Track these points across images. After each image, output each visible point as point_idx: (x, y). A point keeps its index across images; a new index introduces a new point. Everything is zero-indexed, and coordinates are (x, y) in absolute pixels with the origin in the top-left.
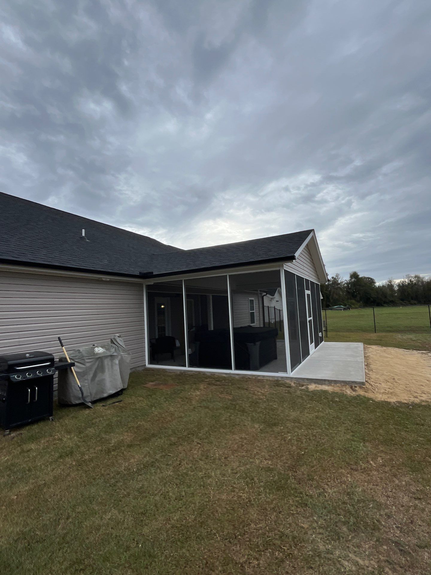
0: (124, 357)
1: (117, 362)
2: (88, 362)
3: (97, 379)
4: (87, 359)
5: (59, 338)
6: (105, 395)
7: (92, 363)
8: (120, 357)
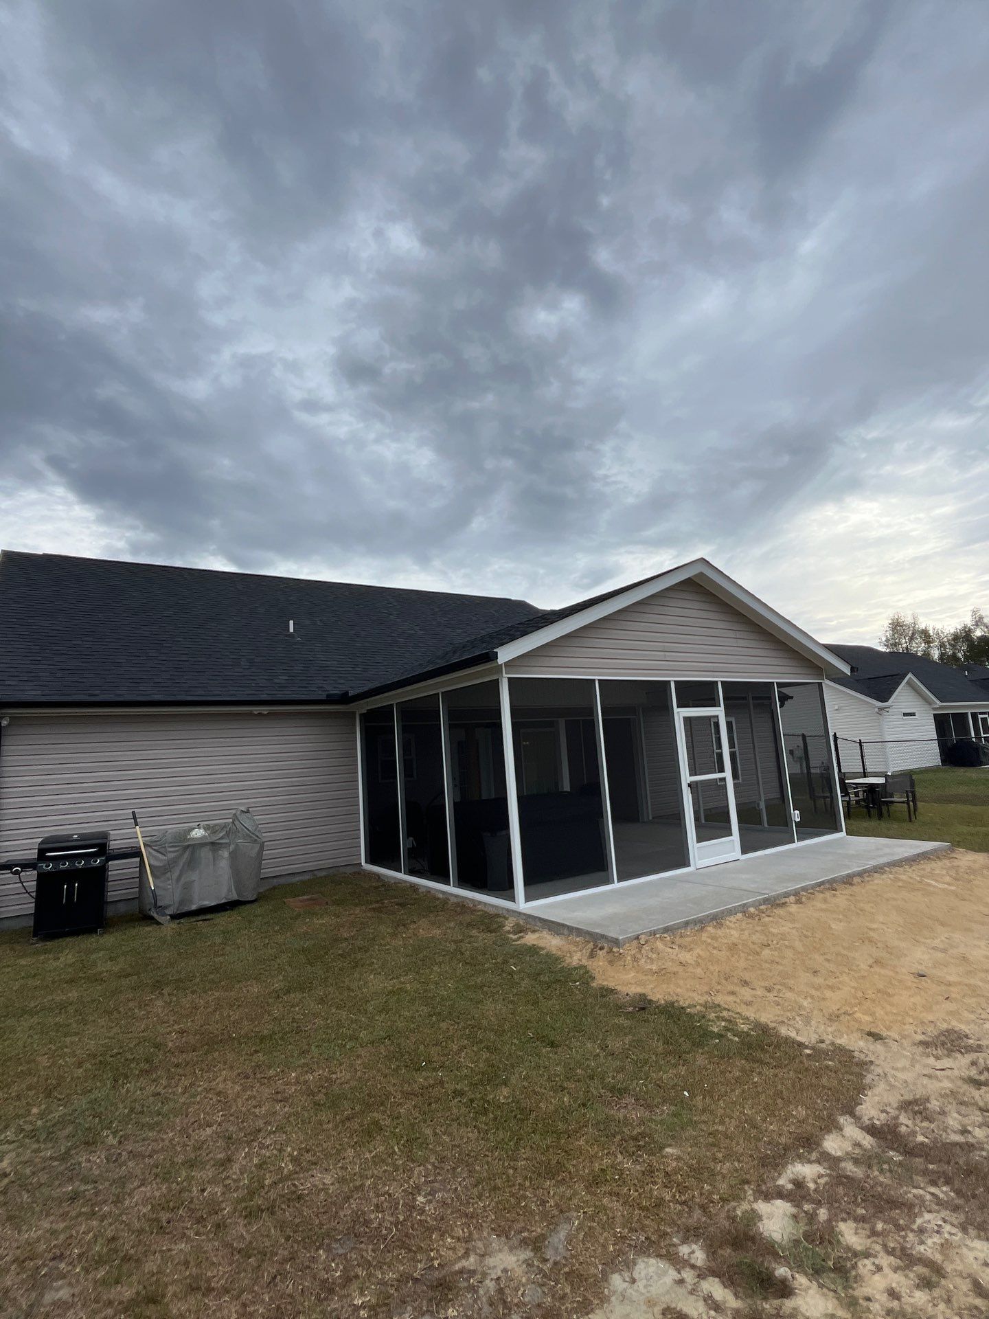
0: (242, 847)
1: (226, 854)
2: (170, 852)
3: (183, 880)
4: (170, 847)
5: (134, 813)
6: (194, 907)
7: (177, 853)
8: (232, 847)
